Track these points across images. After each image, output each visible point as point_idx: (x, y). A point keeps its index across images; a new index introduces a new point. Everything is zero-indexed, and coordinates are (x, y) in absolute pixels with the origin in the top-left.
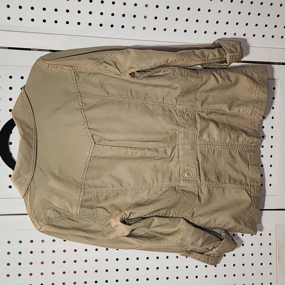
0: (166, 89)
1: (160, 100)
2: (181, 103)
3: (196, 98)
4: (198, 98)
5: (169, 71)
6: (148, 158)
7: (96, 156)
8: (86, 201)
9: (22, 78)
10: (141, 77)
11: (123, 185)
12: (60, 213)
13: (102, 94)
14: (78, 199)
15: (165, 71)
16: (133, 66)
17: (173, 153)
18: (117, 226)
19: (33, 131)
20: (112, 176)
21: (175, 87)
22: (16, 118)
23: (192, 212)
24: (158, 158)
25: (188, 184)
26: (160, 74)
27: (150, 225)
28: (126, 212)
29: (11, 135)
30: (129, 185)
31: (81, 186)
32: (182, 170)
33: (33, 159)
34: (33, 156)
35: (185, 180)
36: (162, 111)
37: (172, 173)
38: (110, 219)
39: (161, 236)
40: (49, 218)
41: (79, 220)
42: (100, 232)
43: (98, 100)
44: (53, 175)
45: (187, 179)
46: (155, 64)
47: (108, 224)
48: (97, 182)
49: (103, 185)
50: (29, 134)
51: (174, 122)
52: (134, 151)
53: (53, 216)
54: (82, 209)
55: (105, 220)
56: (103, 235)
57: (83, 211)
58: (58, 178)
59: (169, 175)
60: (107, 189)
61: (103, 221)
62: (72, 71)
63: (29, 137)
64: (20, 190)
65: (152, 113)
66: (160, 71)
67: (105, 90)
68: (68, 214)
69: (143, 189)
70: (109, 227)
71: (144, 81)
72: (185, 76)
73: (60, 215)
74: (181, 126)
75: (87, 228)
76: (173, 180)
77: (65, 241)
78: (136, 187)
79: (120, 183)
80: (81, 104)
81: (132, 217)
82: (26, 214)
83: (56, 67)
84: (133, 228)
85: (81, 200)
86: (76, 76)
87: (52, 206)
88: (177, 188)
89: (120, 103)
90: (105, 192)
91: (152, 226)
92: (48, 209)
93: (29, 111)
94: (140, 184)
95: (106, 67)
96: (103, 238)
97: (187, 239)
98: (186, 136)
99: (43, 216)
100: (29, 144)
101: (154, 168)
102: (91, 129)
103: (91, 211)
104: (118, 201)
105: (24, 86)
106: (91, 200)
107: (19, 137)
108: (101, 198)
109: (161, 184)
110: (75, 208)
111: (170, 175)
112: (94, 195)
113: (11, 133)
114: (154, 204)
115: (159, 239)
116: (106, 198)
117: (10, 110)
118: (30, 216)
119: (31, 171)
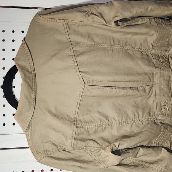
0: (144, 37)
1: (138, 46)
2: (157, 48)
3: (169, 44)
4: (170, 43)
5: (146, 20)
6: (129, 96)
7: (86, 95)
8: (78, 135)
9: (23, 32)
10: (123, 26)
11: (109, 120)
12: (57, 146)
13: (89, 43)
14: (72, 133)
15: (142, 21)
16: (117, 15)
17: (151, 91)
18: (108, 156)
19: (33, 75)
20: (99, 113)
21: (151, 34)
22: (18, 65)
23: (170, 142)
24: (138, 96)
25: (165, 118)
26: (139, 23)
27: (137, 154)
28: (115, 143)
29: (14, 80)
30: (114, 119)
31: (74, 122)
32: (159, 106)
33: (33, 99)
34: (33, 96)
35: (163, 114)
36: (141, 55)
37: (150, 109)
38: (100, 150)
39: (146, 165)
40: (47, 151)
41: (73, 152)
42: (92, 161)
43: (86, 48)
44: (50, 112)
45: (164, 113)
46: (136, 12)
47: (99, 155)
48: (87, 118)
49: (93, 120)
50: (29, 77)
51: (152, 64)
52: (118, 90)
53: (51, 149)
54: (76, 142)
55: (96, 151)
56: (95, 165)
57: (77, 144)
58: (54, 115)
59: (147, 111)
60: (96, 124)
61: (94, 152)
62: (65, 24)
63: (30, 80)
64: (22, 126)
65: (132, 57)
66: (139, 21)
67: (92, 39)
68: (64, 146)
69: (127, 123)
70: (100, 157)
71: (125, 30)
72: (160, 24)
73: (56, 148)
74: (158, 67)
75: (81, 159)
76: (151, 115)
77: (61, 170)
78: (121, 121)
79: (107, 118)
80: (72, 51)
81: (121, 148)
82: (28, 148)
83: (51, 20)
84: (123, 158)
85: (74, 133)
86: (68, 28)
87: (49, 140)
88: (156, 121)
89: (105, 49)
90: (94, 126)
91: (138, 156)
92: (47, 142)
93: (29, 58)
94: (124, 119)
95: (93, 18)
96: (95, 168)
97: (170, 167)
98: (162, 76)
99: (42, 149)
100: (30, 86)
101: (135, 105)
102: (81, 72)
103: (83, 144)
104: (106, 134)
105: (24, 39)
106: (83, 133)
107: (21, 80)
108: (91, 132)
109: (141, 118)
110: (70, 141)
111: (149, 110)
112: (86, 129)
113: (14, 78)
114: (139, 136)
115: (145, 167)
116: (96, 132)
117: (13, 59)
118: (31, 149)
119: (32, 110)
